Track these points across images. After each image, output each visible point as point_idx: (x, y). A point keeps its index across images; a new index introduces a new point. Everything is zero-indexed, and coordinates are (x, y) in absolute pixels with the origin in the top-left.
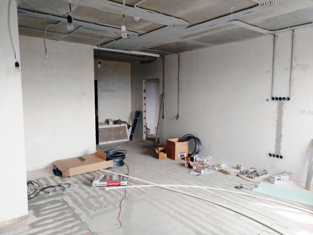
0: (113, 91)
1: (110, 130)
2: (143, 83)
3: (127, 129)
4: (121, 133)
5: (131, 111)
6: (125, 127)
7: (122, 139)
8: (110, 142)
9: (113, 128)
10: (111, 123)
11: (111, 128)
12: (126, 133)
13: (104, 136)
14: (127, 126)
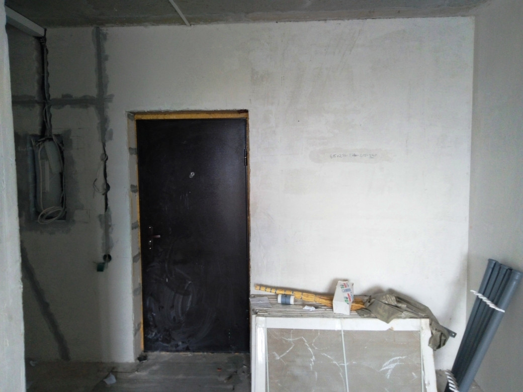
0: (372, 156)
4: (389, 366)
5: (466, 249)
6: (414, 336)
9: (347, 333)
11: (336, 333)
12: (418, 368)
14: (426, 335)
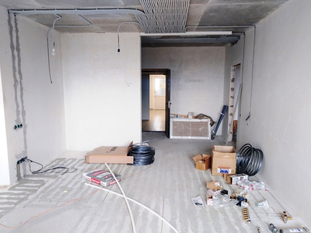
0: (200, 81)
1: (187, 124)
2: (231, 70)
3: (209, 126)
4: (200, 129)
6: (207, 123)
7: (201, 136)
8: (184, 138)
9: (191, 122)
10: (190, 117)
11: (189, 122)
12: (207, 130)
13: (180, 130)
14: (209, 122)
